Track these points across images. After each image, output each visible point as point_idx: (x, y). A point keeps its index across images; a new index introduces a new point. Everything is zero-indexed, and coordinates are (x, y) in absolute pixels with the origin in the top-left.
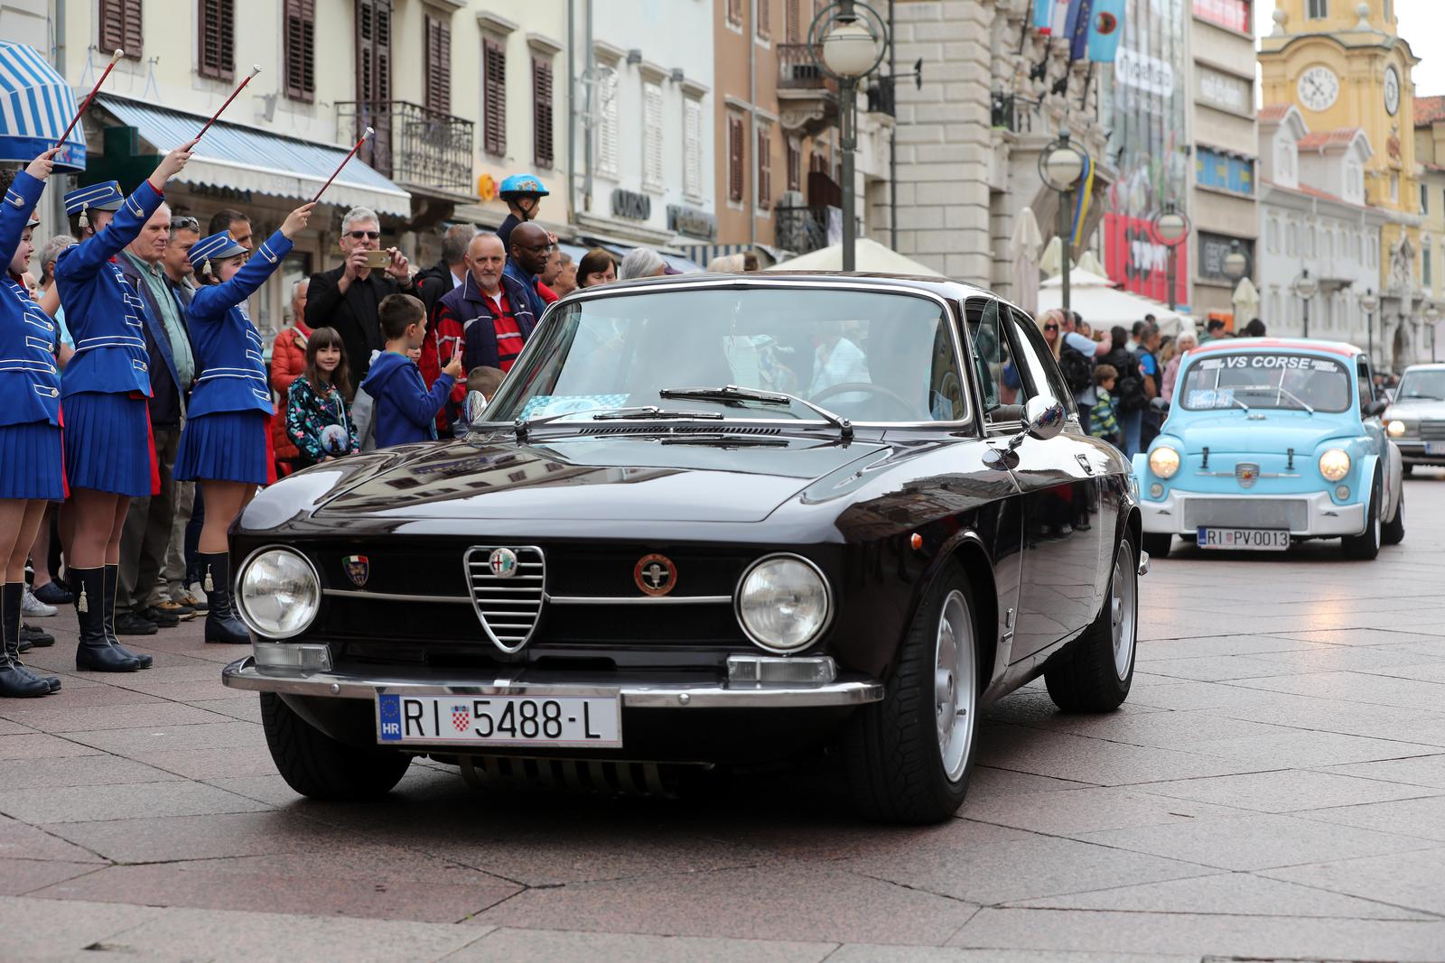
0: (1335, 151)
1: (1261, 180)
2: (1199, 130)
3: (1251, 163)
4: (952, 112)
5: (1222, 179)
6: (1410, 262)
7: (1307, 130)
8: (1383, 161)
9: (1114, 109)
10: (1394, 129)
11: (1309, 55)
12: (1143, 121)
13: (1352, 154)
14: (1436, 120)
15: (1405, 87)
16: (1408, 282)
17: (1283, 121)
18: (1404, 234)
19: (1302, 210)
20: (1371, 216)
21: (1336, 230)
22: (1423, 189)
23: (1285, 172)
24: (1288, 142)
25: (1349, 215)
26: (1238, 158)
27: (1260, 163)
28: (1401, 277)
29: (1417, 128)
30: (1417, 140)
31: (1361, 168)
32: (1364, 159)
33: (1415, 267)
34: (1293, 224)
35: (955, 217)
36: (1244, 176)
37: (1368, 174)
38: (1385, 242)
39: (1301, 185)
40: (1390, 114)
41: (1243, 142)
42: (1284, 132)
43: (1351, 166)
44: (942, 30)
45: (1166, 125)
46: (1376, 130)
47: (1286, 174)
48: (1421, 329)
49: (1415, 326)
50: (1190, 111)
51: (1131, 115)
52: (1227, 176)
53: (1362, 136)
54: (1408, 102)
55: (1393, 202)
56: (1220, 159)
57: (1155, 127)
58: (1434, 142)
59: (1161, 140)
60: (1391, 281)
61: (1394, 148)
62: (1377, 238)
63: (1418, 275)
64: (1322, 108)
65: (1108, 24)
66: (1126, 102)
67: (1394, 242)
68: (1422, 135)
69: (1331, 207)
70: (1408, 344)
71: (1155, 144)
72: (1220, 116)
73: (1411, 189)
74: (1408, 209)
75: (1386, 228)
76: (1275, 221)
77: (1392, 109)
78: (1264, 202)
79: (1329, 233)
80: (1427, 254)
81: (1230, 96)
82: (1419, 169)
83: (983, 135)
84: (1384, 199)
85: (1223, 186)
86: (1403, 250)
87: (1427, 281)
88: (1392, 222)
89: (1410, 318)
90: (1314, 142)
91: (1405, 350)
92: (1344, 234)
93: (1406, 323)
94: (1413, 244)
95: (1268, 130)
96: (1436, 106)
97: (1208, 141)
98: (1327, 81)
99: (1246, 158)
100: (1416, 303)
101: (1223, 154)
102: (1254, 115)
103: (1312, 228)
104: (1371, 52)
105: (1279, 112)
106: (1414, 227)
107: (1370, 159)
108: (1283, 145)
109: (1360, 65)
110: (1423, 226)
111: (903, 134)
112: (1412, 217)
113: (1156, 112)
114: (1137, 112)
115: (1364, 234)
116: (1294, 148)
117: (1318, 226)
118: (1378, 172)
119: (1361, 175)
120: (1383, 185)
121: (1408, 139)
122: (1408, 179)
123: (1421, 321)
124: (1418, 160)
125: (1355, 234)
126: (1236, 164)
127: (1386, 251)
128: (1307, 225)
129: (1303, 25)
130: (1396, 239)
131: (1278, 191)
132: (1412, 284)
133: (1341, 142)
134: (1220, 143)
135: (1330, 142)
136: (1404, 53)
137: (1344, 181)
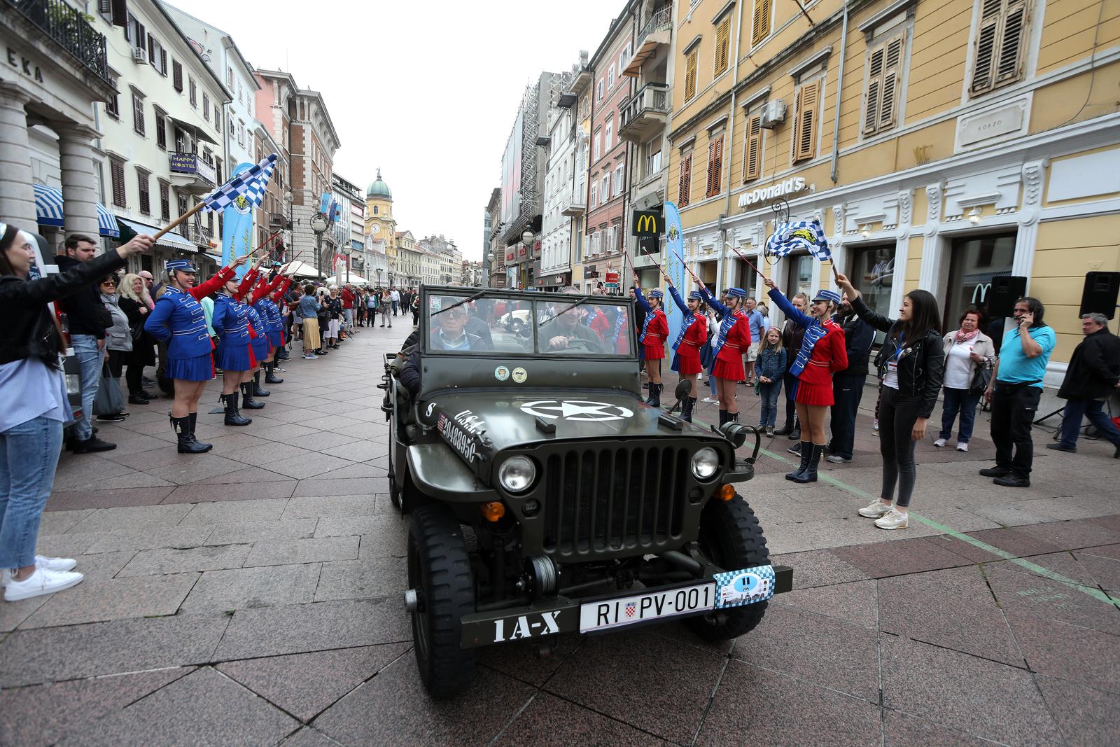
0: (380, 242)
1: (365, 248)
2: (353, 237)
3: (363, 244)
4: (306, 231)
7: (374, 238)
8: (389, 245)
10: (391, 239)
11: (374, 222)
12: (341, 233)
13: (383, 243)
14: (400, 237)
15: (393, 230)
17: (369, 236)
19: (373, 255)
20: (385, 257)
21: (380, 259)
22: (397, 251)
23: (370, 246)
25: (382, 256)
26: (361, 243)
27: (365, 244)
28: (392, 269)
29: (396, 238)
32: (385, 244)
33: (395, 267)
34: (371, 257)
35: (307, 254)
36: (361, 247)
37: (386, 247)
39: (373, 249)
40: (391, 235)
41: (362, 240)
42: (370, 238)
43: (383, 246)
44: (304, 212)
45: (346, 235)
46: (388, 238)
50: (351, 232)
51: (339, 231)
52: (358, 247)
53: (385, 240)
54: (394, 233)
55: (391, 254)
57: (344, 235)
58: (399, 241)
59: (345, 238)
61: (391, 242)
62: (388, 261)
64: (377, 233)
65: (338, 214)
66: (338, 229)
68: (397, 240)
69: (379, 254)
72: (357, 234)
73: (394, 251)
74: (394, 255)
75: (389, 259)
76: (367, 256)
78: (365, 253)
79: (378, 259)
80: (397, 264)
81: (359, 230)
82: (396, 247)
83: (313, 236)
84: (389, 253)
85: (357, 249)
86: (393, 264)
88: (391, 258)
90: (375, 240)
95: (366, 237)
96: (400, 234)
97: (354, 239)
98: (378, 227)
101: (357, 242)
102: (364, 234)
103: (375, 258)
104: (387, 222)
105: (369, 234)
106: (395, 259)
107: (387, 245)
108: (369, 241)
109: (385, 225)
110: (397, 259)
111: (295, 235)
112: (395, 257)
113: (344, 232)
115: (385, 260)
116: (371, 241)
118: (388, 247)
120: (389, 250)
121: (394, 240)
122: (394, 249)
124: (396, 245)
125: (383, 260)
127: (389, 263)
129: (373, 215)
130: (391, 261)
131: (369, 250)
132: (395, 270)
134: (357, 240)
135: (378, 240)
136: (394, 223)
137: (381, 249)
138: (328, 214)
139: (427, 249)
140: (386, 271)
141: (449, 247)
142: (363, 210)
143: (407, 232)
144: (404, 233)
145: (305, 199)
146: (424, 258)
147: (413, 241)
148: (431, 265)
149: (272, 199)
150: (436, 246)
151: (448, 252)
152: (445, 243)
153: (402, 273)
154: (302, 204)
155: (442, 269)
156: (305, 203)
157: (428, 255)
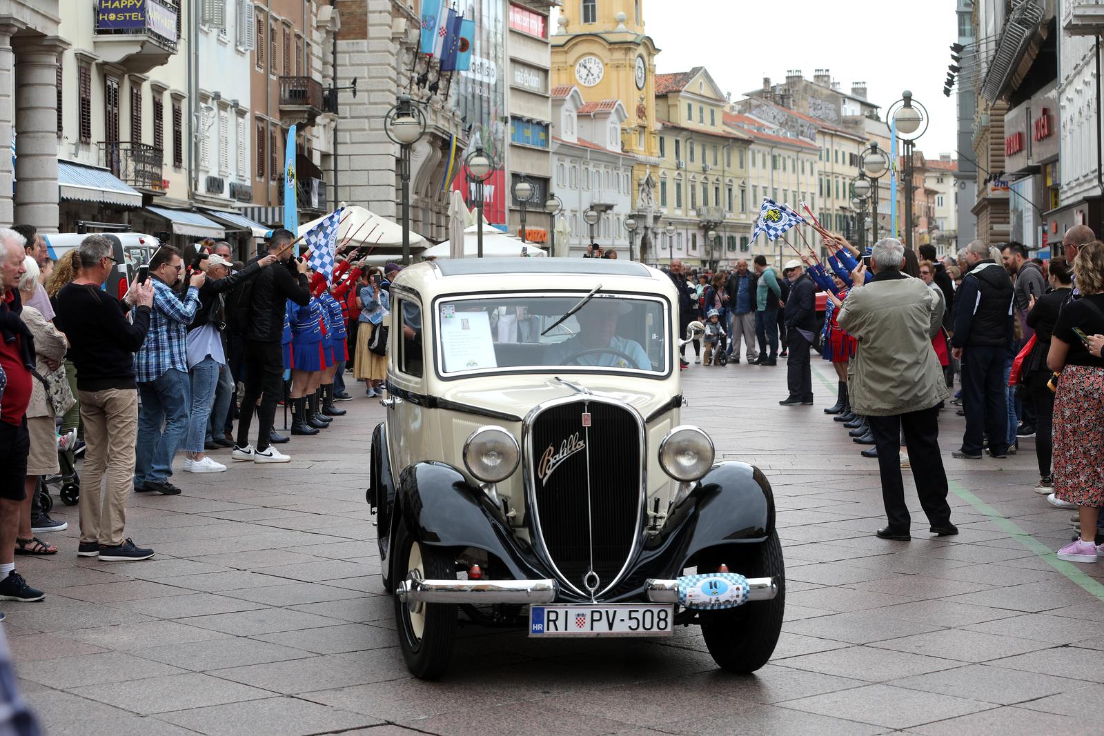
0: (604, 116)
1: (553, 137)
2: (514, 106)
3: (547, 126)
4: (372, 110)
5: (528, 137)
6: (652, 190)
7: (584, 103)
8: (634, 121)
9: (459, 94)
10: (642, 99)
11: (583, 48)
12: (477, 101)
13: (613, 117)
14: (670, 92)
15: (648, 70)
16: (651, 205)
17: (568, 98)
18: (648, 171)
19: (581, 158)
20: (625, 160)
21: (602, 170)
22: (661, 139)
23: (569, 131)
24: (571, 112)
25: (610, 160)
26: (539, 123)
27: (553, 127)
28: (646, 201)
29: (657, 97)
30: (657, 105)
31: (619, 127)
32: (621, 121)
33: (656, 194)
34: (574, 167)
35: (375, 178)
36: (542, 136)
37: (623, 130)
38: (635, 177)
39: (579, 139)
40: (639, 89)
41: (541, 112)
42: (569, 104)
43: (613, 126)
44: (367, 58)
45: (492, 104)
46: (629, 100)
47: (569, 133)
48: (659, 236)
49: (656, 234)
50: (507, 93)
51: (470, 97)
52: (531, 136)
53: (620, 105)
54: (651, 80)
55: (642, 149)
56: (527, 125)
57: (485, 105)
58: (669, 106)
59: (489, 114)
60: (639, 204)
61: (641, 112)
62: (630, 175)
63: (657, 200)
64: (592, 85)
65: (466, 45)
66: (466, 91)
67: (641, 177)
68: (660, 102)
69: (601, 154)
70: (651, 247)
71: (485, 116)
72: (526, 95)
73: (653, 139)
74: (651, 154)
75: (636, 167)
76: (562, 165)
77: (641, 85)
78: (554, 153)
79: (598, 171)
80: (663, 184)
81: (532, 81)
82: (659, 126)
84: (634, 148)
85: (528, 143)
86: (647, 182)
87: (664, 203)
88: (640, 163)
89: (652, 229)
90: (587, 109)
91: (649, 251)
92: (607, 172)
93: (649, 232)
94: (654, 178)
95: (558, 103)
96: (670, 81)
97: (519, 113)
98: (595, 66)
99: (544, 124)
100: (656, 218)
101: (529, 121)
102: (549, 94)
103: (587, 169)
104: (627, 46)
105: (565, 91)
106: (655, 166)
107: (625, 120)
108: (568, 113)
109: (619, 55)
110: (661, 166)
111: (342, 124)
112: (653, 159)
113: (485, 95)
114: (473, 96)
115: (621, 172)
116: (574, 115)
117: (591, 168)
118: (632, 129)
119: (619, 131)
120: (634, 138)
121: (651, 105)
122: (651, 133)
123: (660, 231)
124: (658, 120)
125: (615, 172)
126: (537, 128)
127: (636, 183)
128: (583, 167)
129: (579, 27)
131: (565, 145)
132: (654, 206)
133: (607, 110)
134: (528, 115)
135: (598, 109)
136: (649, 46)
137: (608, 137)
138: (438, 54)
139: (768, 121)
140: (623, 207)
141: (851, 110)
142: (545, 19)
143: (695, 71)
144: (686, 77)
145: (372, 18)
146: (757, 154)
147: (717, 100)
148: (785, 180)
149: (286, 37)
150: (803, 108)
151: (847, 129)
152: (837, 98)
153: (679, 213)
154: (363, 34)
155: (826, 190)
156: (372, 31)
157: (773, 143)
